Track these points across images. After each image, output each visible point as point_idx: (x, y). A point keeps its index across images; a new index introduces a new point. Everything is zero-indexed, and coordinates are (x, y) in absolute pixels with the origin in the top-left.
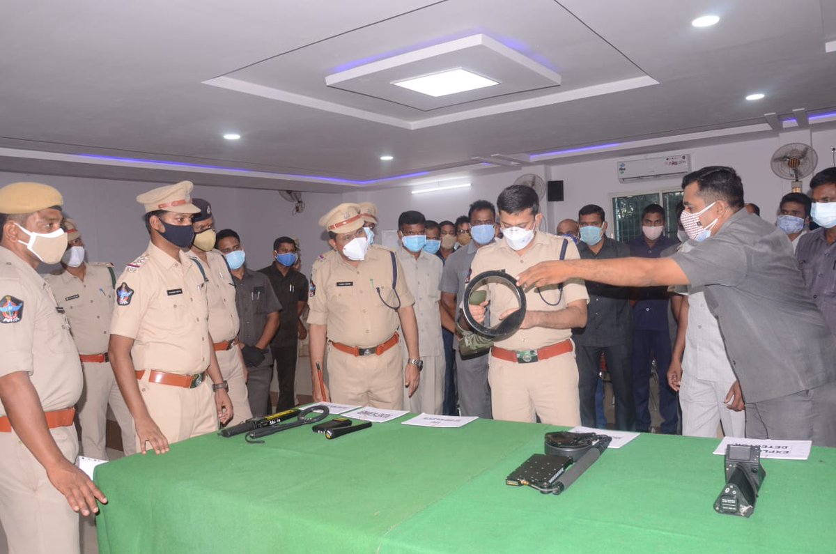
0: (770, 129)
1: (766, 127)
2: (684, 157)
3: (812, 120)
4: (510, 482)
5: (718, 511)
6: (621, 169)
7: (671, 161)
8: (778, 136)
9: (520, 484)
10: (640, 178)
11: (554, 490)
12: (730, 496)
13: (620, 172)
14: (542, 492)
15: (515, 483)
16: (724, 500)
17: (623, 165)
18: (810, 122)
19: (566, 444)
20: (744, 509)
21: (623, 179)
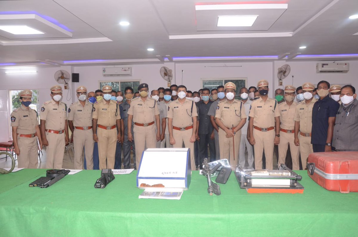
0: (159, 61)
1: (157, 60)
2: (129, 68)
3: (174, 59)
4: (30, 186)
5: (95, 188)
6: (104, 71)
7: (124, 69)
8: (163, 63)
9: (34, 186)
10: (111, 75)
11: (45, 186)
12: (98, 183)
13: (103, 72)
14: (41, 187)
15: (32, 186)
16: (97, 184)
17: (105, 69)
18: (174, 60)
19: (54, 173)
20: (102, 186)
21: (105, 75)
